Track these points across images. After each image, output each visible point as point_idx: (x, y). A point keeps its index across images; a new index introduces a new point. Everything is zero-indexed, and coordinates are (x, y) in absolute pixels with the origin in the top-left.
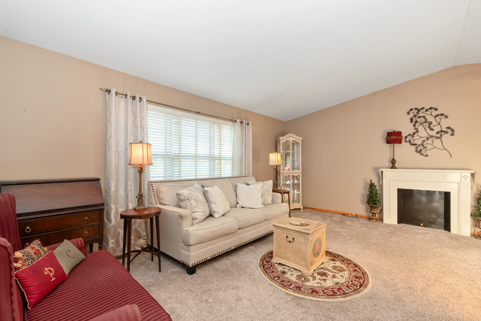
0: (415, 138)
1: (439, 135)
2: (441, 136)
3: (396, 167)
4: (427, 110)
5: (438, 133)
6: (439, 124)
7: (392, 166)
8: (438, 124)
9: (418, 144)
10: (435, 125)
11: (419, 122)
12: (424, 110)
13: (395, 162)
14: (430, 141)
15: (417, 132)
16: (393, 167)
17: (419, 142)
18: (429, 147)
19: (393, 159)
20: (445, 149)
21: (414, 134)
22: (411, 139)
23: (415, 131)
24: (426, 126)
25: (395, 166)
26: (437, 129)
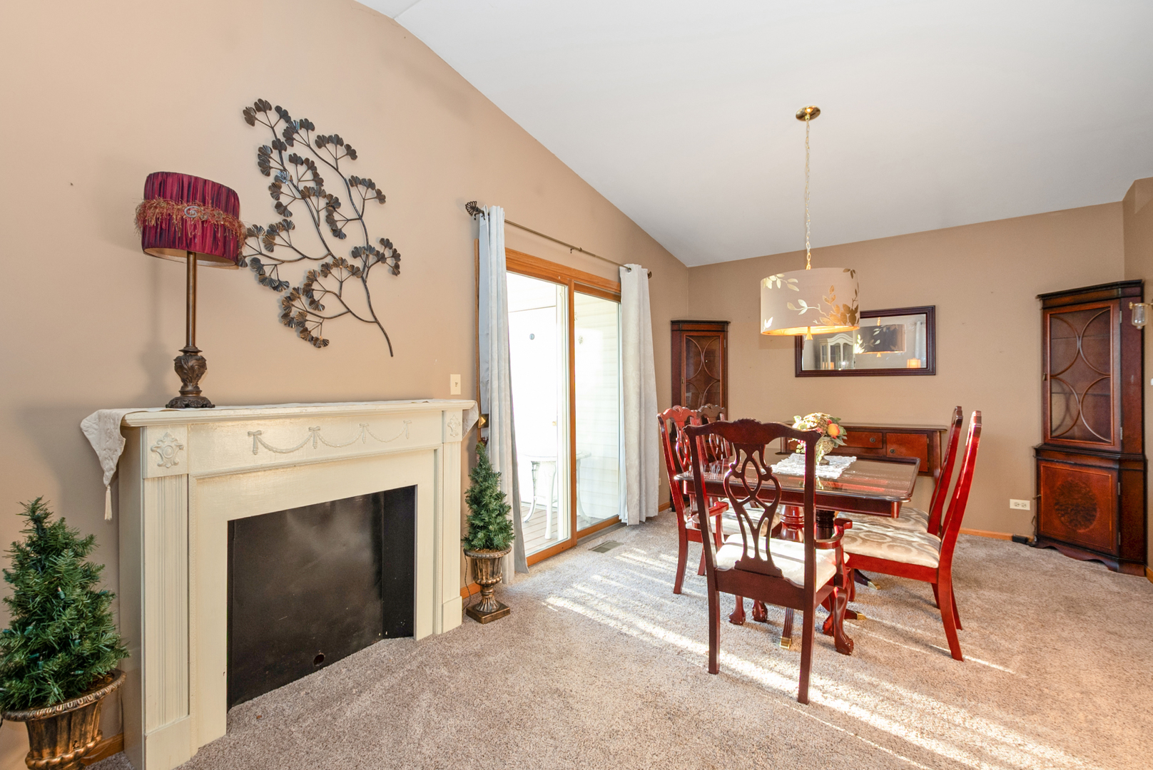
0: (280, 252)
1: (358, 263)
2: (367, 267)
3: (204, 399)
4: (321, 142)
5: (356, 253)
6: (360, 218)
7: (183, 392)
8: (358, 217)
9: (292, 286)
10: (349, 218)
11: (295, 182)
12: (313, 136)
13: (202, 364)
14: (330, 283)
15: (288, 226)
16: (190, 398)
17: (294, 275)
18: (331, 305)
19: (190, 351)
20: (376, 321)
21: (273, 231)
22: (261, 254)
23: (277, 219)
24: (318, 212)
25: (199, 392)
26: (354, 236)
